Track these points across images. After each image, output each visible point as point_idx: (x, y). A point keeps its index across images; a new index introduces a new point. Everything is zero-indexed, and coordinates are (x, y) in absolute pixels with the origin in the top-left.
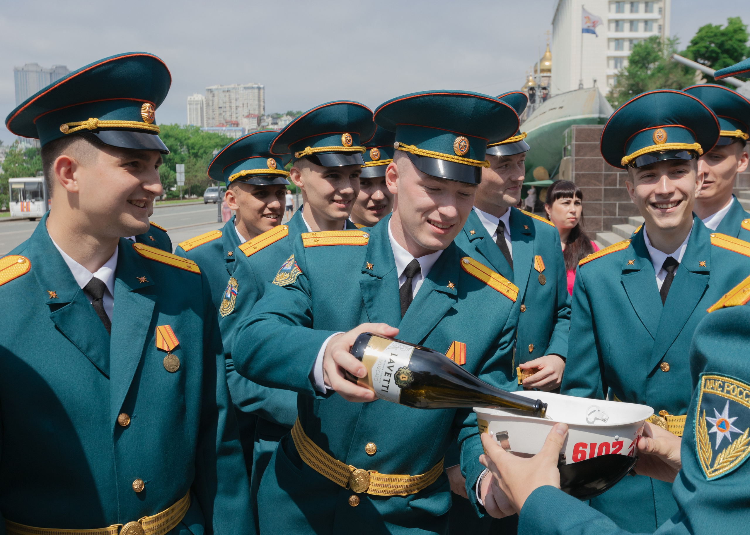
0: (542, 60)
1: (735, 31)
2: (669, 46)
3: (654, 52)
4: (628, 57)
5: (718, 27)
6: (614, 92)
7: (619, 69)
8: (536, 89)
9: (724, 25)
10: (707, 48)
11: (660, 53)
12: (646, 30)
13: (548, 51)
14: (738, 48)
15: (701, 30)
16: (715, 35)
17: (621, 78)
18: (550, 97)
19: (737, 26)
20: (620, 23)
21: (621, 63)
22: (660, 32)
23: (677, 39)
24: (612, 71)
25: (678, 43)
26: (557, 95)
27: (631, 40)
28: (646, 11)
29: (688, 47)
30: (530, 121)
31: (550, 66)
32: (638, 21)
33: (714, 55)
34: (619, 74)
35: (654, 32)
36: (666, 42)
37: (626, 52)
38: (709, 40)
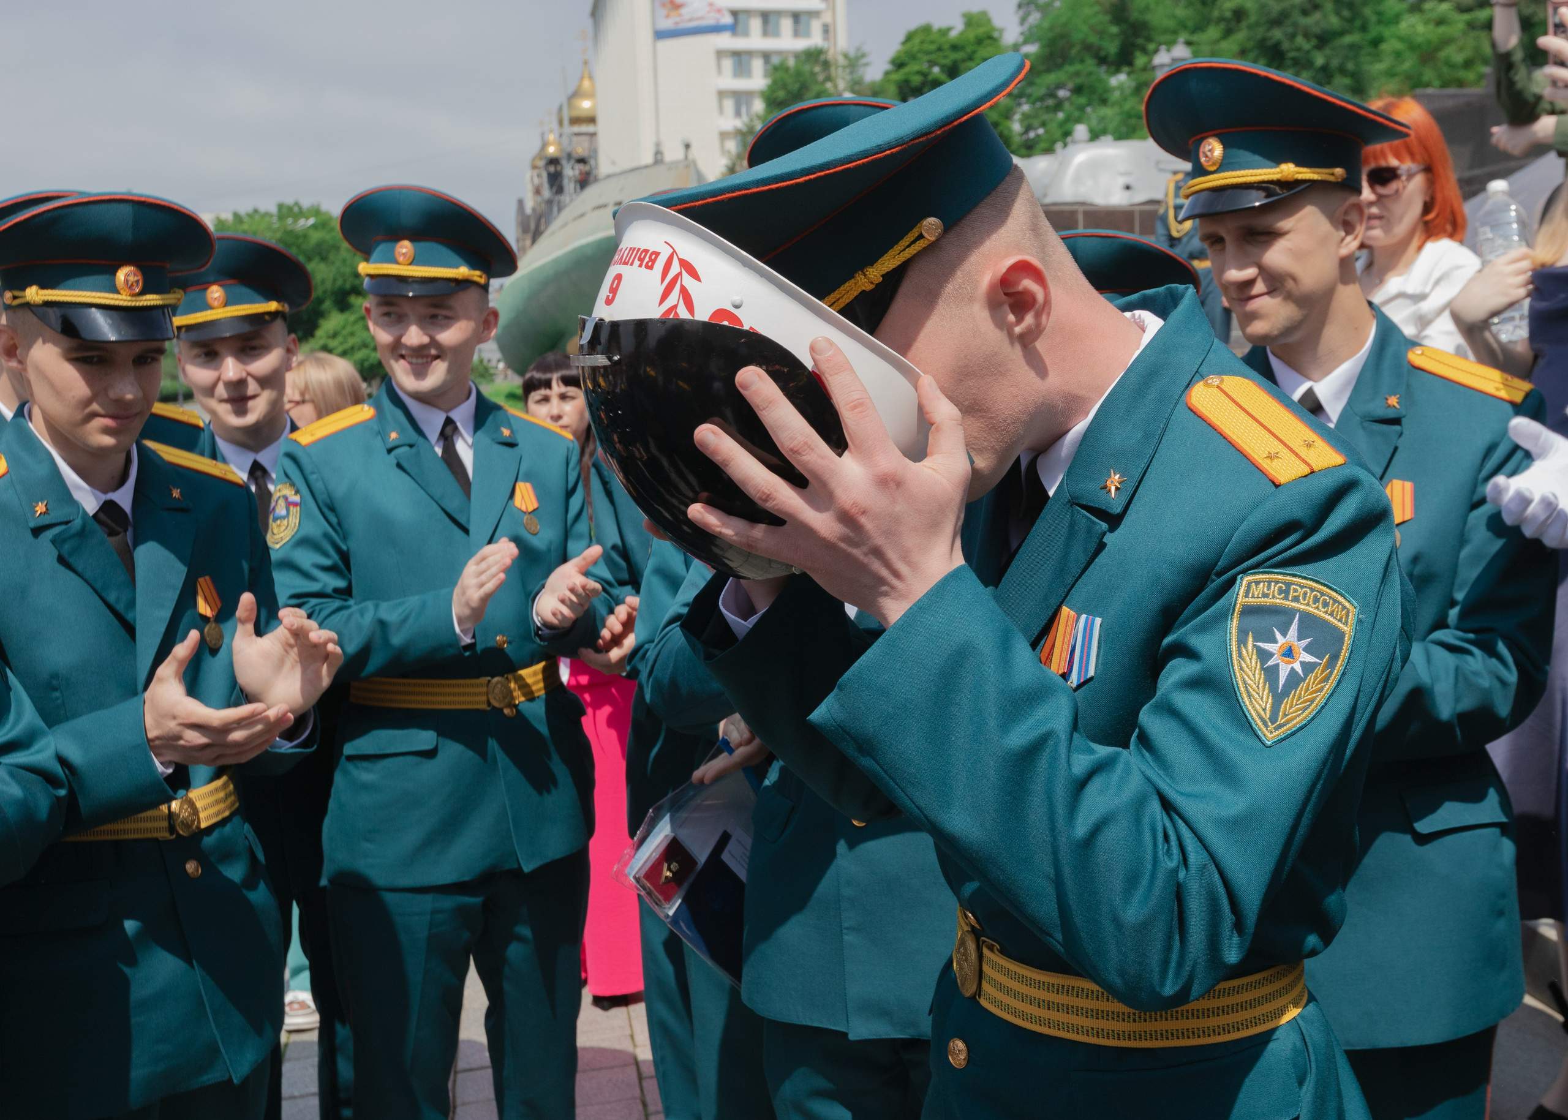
0: (576, 94)
1: (979, 41)
2: (848, 70)
3: (817, 82)
4: (762, 92)
5: (944, 32)
7: (745, 118)
8: (564, 162)
9: (958, 27)
10: (925, 75)
11: (829, 85)
12: (796, 34)
13: (586, 75)
15: (909, 37)
16: (940, 49)
18: (596, 180)
19: (981, 31)
20: (742, 17)
21: (749, 106)
22: (826, 39)
23: (863, 56)
24: (731, 122)
25: (866, 65)
26: (609, 176)
27: (766, 56)
29: (887, 73)
30: (553, 233)
31: (594, 108)
32: (779, 13)
34: (745, 129)
35: (815, 40)
36: (841, 61)
37: (758, 80)
38: (926, 58)
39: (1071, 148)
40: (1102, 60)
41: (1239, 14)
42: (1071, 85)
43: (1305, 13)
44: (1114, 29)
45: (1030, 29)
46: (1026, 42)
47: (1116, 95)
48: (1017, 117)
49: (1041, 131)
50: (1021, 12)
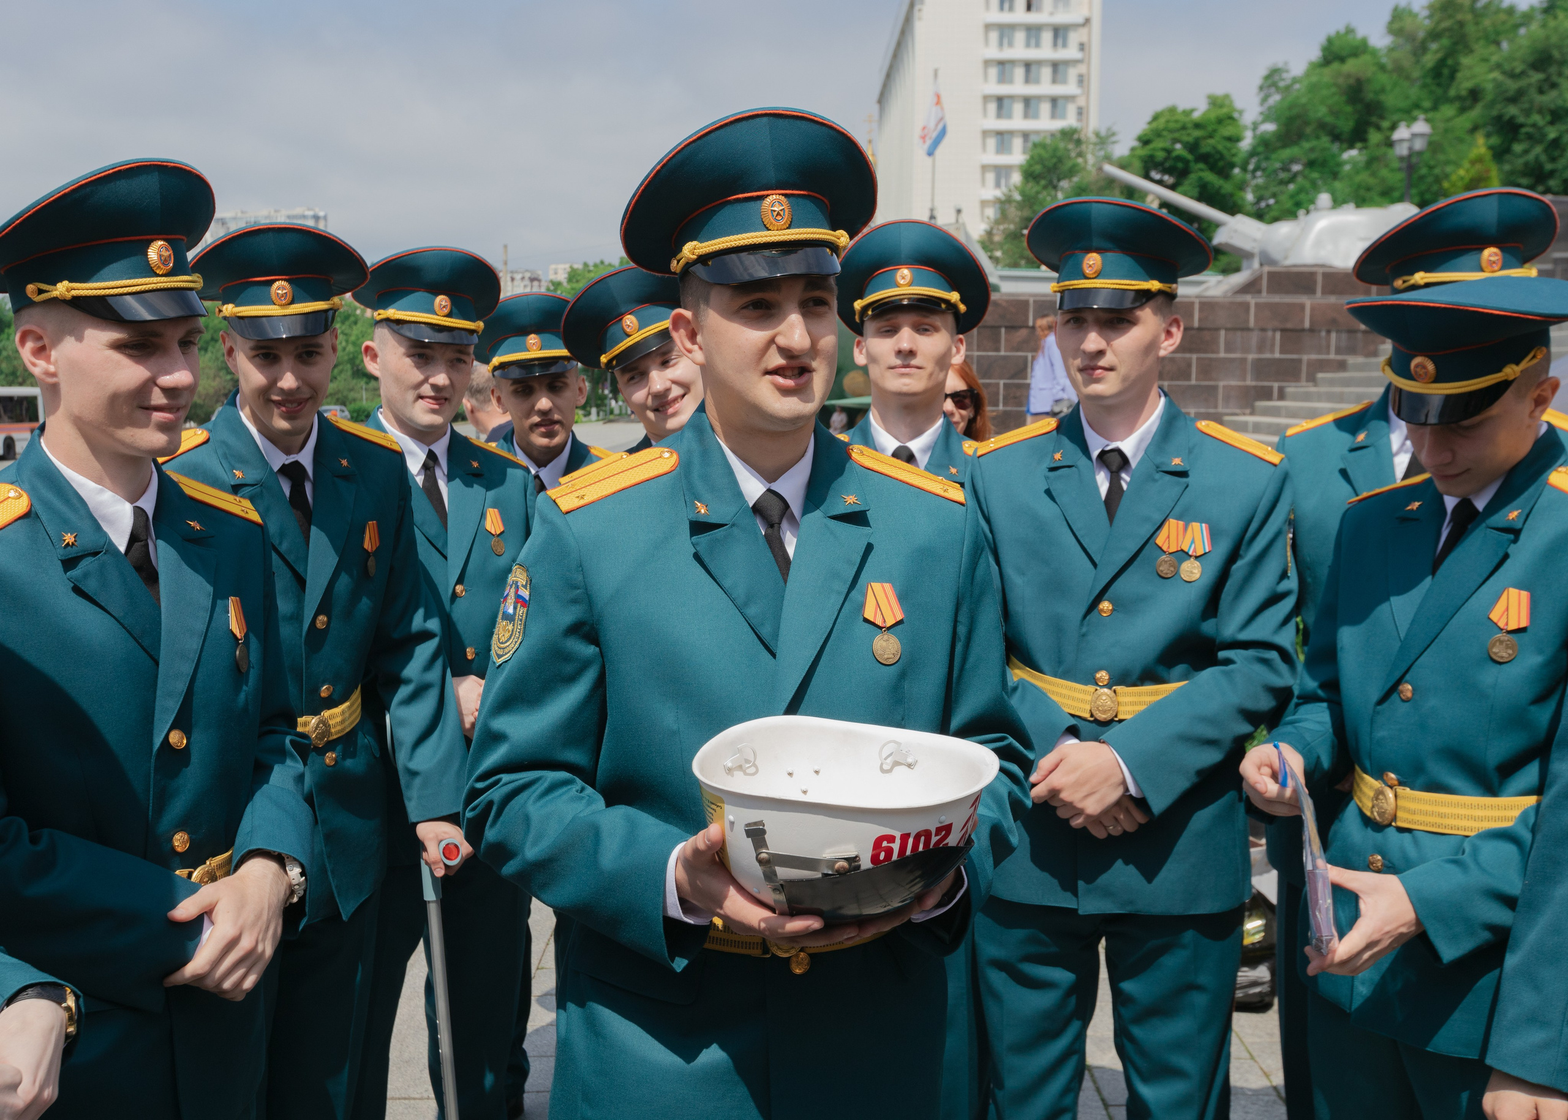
1: (1220, 121)
2: (1098, 147)
3: (1069, 158)
4: (1021, 167)
5: (1188, 113)
6: (995, 231)
7: (1004, 189)
9: (1200, 108)
10: (1168, 151)
11: (1080, 160)
12: (1054, 116)
14: (1225, 152)
15: (1156, 118)
16: (1184, 128)
17: (1007, 206)
19: (1225, 110)
20: (1006, 102)
21: (1008, 177)
22: (1079, 120)
23: (1113, 134)
24: (991, 192)
25: (1115, 142)
27: (1026, 135)
28: (1054, 81)
29: (1133, 149)
32: (1039, 98)
33: (1180, 165)
34: (1003, 198)
35: (1070, 120)
36: (1093, 138)
37: (1017, 156)
38: (1171, 136)
39: (1313, 215)
40: (1336, 137)
41: (1475, 95)
42: (1305, 160)
43: (1541, 92)
44: (1349, 109)
45: (1270, 108)
46: (1264, 121)
47: (1347, 168)
48: (1249, 190)
49: (1271, 201)
50: (1262, 95)
